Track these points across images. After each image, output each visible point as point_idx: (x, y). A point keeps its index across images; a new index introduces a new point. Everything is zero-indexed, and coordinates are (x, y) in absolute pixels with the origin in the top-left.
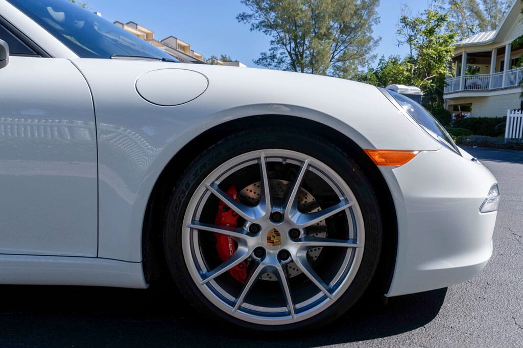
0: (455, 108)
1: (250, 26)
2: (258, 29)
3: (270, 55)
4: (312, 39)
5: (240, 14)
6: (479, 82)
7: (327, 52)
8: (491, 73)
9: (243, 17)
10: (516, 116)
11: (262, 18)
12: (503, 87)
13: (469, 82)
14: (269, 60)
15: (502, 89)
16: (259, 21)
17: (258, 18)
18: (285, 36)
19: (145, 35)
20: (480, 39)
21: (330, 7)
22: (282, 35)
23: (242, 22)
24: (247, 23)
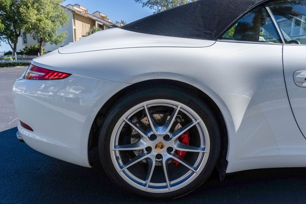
1: (142, 5)
2: (147, 5)
8: (292, 27)
19: (84, 11)
22: (160, 8)
23: (138, 2)
24: (140, 3)
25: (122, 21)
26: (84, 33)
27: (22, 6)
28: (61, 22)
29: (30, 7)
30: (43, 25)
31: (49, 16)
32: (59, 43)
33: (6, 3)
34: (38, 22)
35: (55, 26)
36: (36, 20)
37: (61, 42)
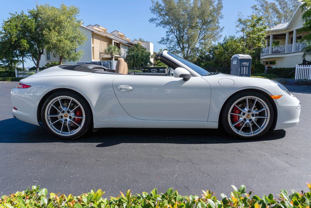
0: (267, 63)
1: (156, 25)
2: (160, 25)
3: (166, 38)
4: (188, 29)
5: (150, 19)
6: (280, 50)
7: (196, 36)
8: (286, 45)
9: (152, 20)
10: (301, 67)
11: (162, 20)
12: (293, 52)
13: (274, 50)
14: (165, 41)
15: (292, 53)
16: (160, 21)
17: (160, 20)
18: (174, 28)
19: (103, 31)
20: (280, 27)
21: (197, 12)
22: (172, 27)
23: (152, 23)
24: (154, 23)
25: (140, 39)
26: (102, 50)
27: (45, 29)
28: (78, 42)
29: (52, 30)
30: (62, 45)
31: (68, 37)
32: (76, 60)
33: (32, 27)
34: (58, 42)
35: (73, 45)
36: (57, 40)
37: (78, 59)
